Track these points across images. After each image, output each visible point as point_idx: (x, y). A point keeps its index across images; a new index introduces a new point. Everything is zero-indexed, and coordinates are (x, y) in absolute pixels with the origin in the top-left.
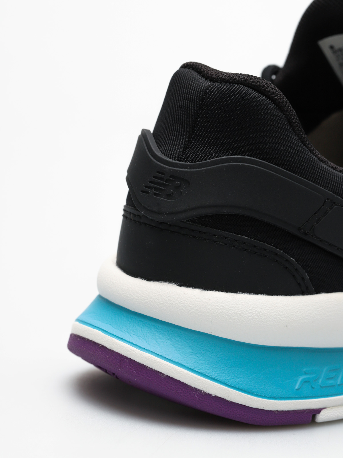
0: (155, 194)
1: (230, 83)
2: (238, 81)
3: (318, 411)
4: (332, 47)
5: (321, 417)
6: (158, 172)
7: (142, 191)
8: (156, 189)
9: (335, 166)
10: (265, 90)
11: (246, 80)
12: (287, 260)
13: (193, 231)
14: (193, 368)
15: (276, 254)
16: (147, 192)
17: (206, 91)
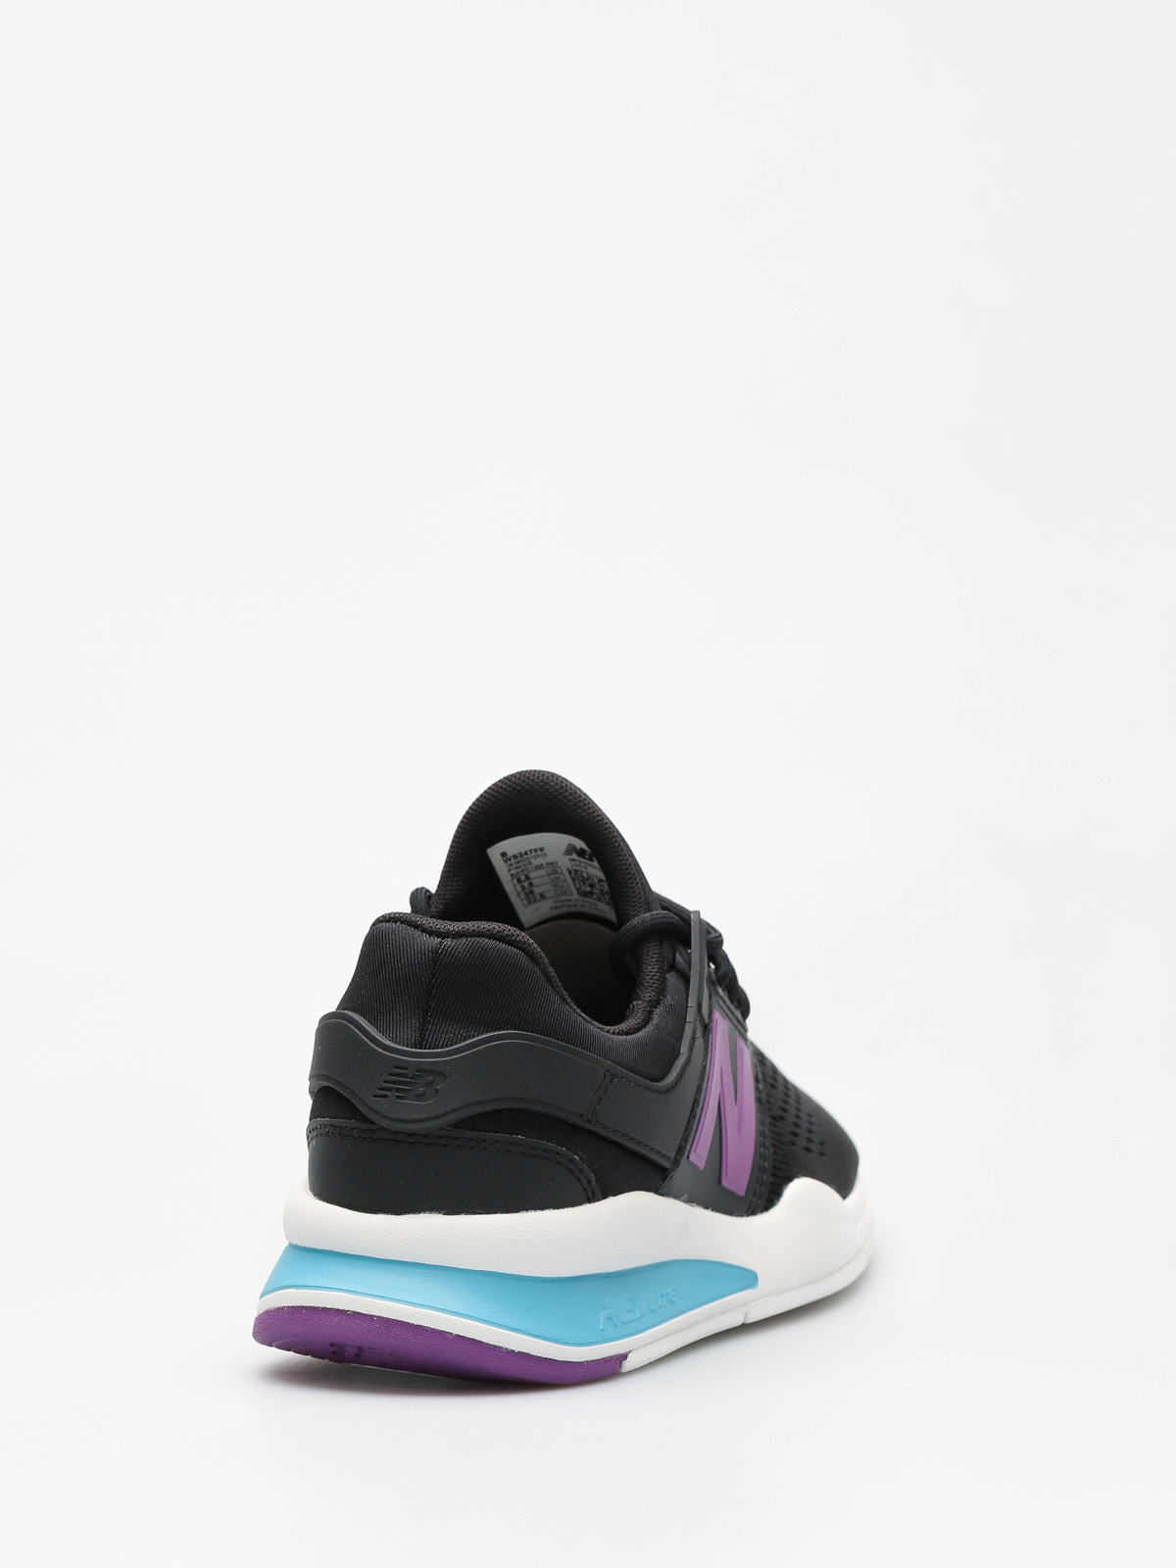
0: (398, 1097)
1: (467, 936)
2: (479, 932)
3: (624, 1357)
4: (504, 854)
5: (628, 1365)
6: (395, 1067)
7: (374, 1096)
8: (398, 1090)
9: (601, 1026)
10: (515, 940)
11: (488, 931)
12: (570, 1160)
13: (456, 1138)
14: (488, 1319)
15: (558, 1153)
16: (386, 1096)
17: (437, 952)
